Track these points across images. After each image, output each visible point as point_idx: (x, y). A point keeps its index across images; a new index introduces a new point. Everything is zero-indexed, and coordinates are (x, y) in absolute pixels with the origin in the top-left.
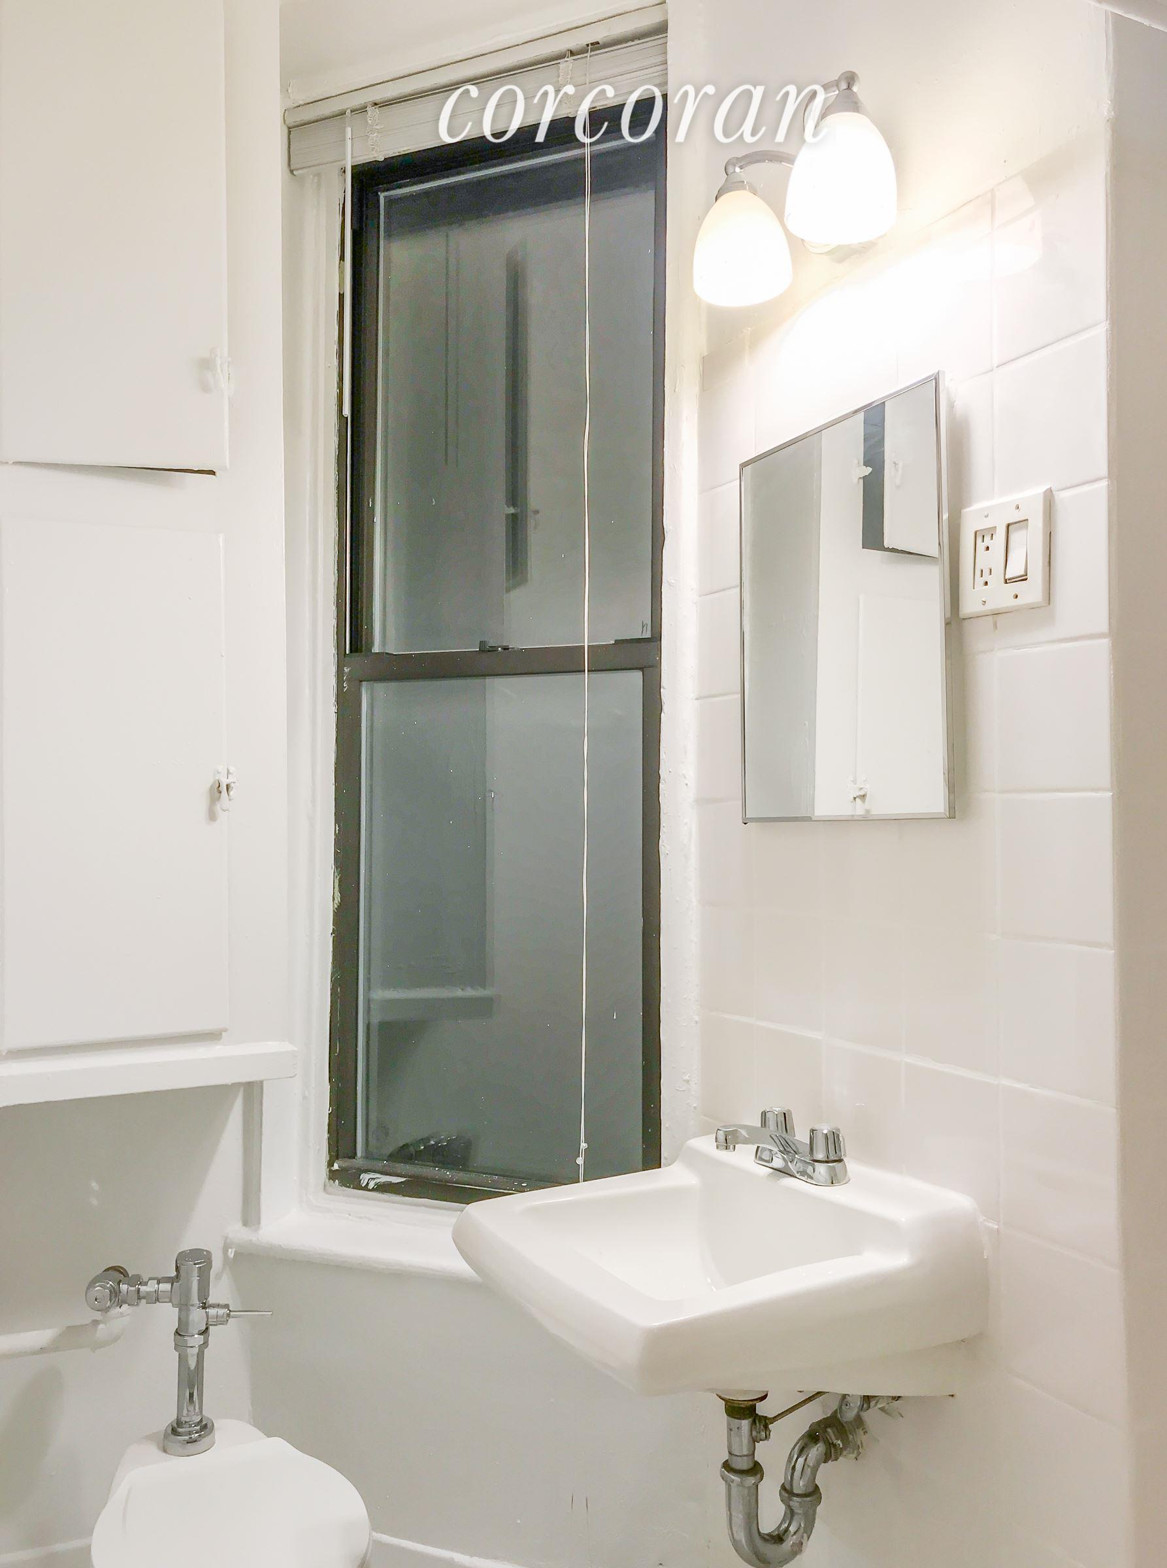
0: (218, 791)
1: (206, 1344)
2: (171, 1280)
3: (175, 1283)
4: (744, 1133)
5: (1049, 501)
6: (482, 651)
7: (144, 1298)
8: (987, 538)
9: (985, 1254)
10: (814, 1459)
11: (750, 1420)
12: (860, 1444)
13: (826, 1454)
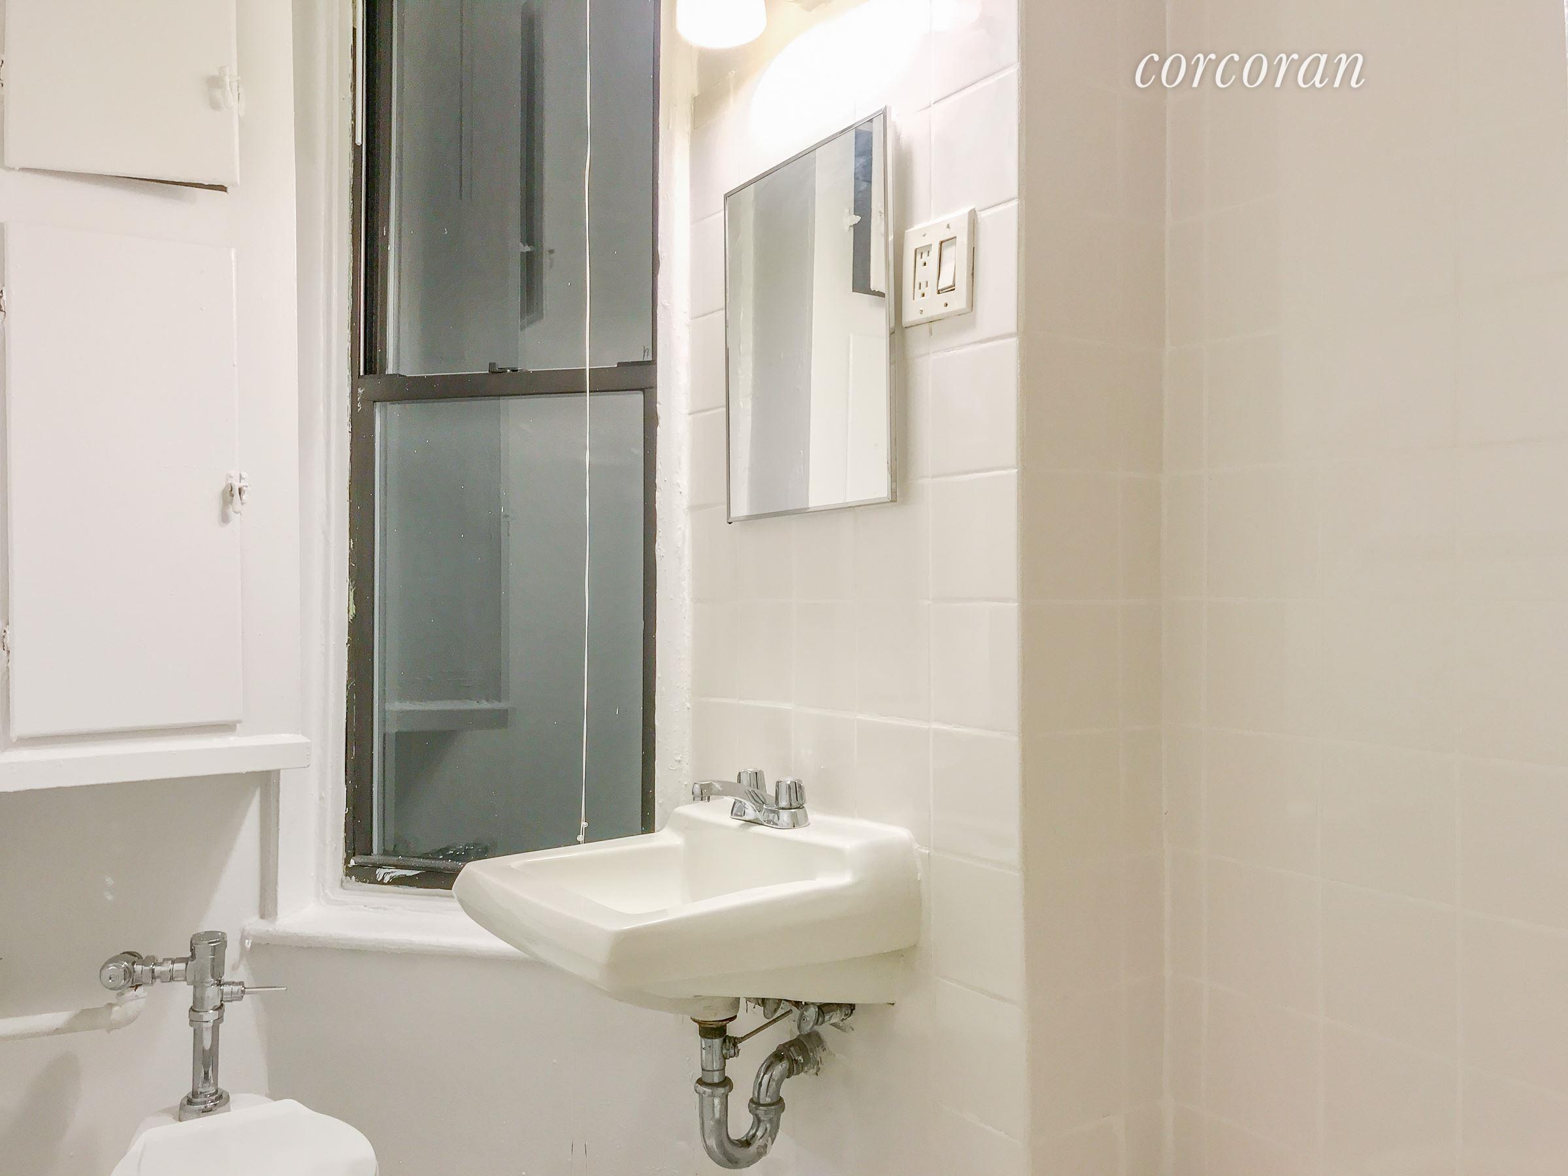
0: (230, 494)
1: (220, 1019)
2: (185, 960)
3: (189, 962)
4: (717, 785)
5: (973, 219)
6: (492, 372)
7: (158, 977)
8: (925, 255)
9: (919, 875)
10: (779, 1074)
11: (722, 1039)
12: (818, 1059)
13: (789, 1070)
